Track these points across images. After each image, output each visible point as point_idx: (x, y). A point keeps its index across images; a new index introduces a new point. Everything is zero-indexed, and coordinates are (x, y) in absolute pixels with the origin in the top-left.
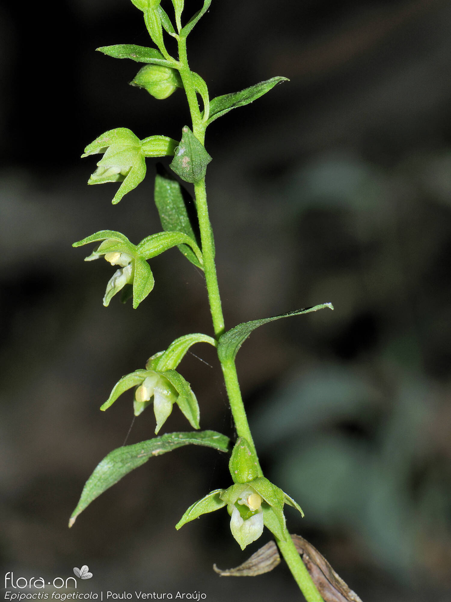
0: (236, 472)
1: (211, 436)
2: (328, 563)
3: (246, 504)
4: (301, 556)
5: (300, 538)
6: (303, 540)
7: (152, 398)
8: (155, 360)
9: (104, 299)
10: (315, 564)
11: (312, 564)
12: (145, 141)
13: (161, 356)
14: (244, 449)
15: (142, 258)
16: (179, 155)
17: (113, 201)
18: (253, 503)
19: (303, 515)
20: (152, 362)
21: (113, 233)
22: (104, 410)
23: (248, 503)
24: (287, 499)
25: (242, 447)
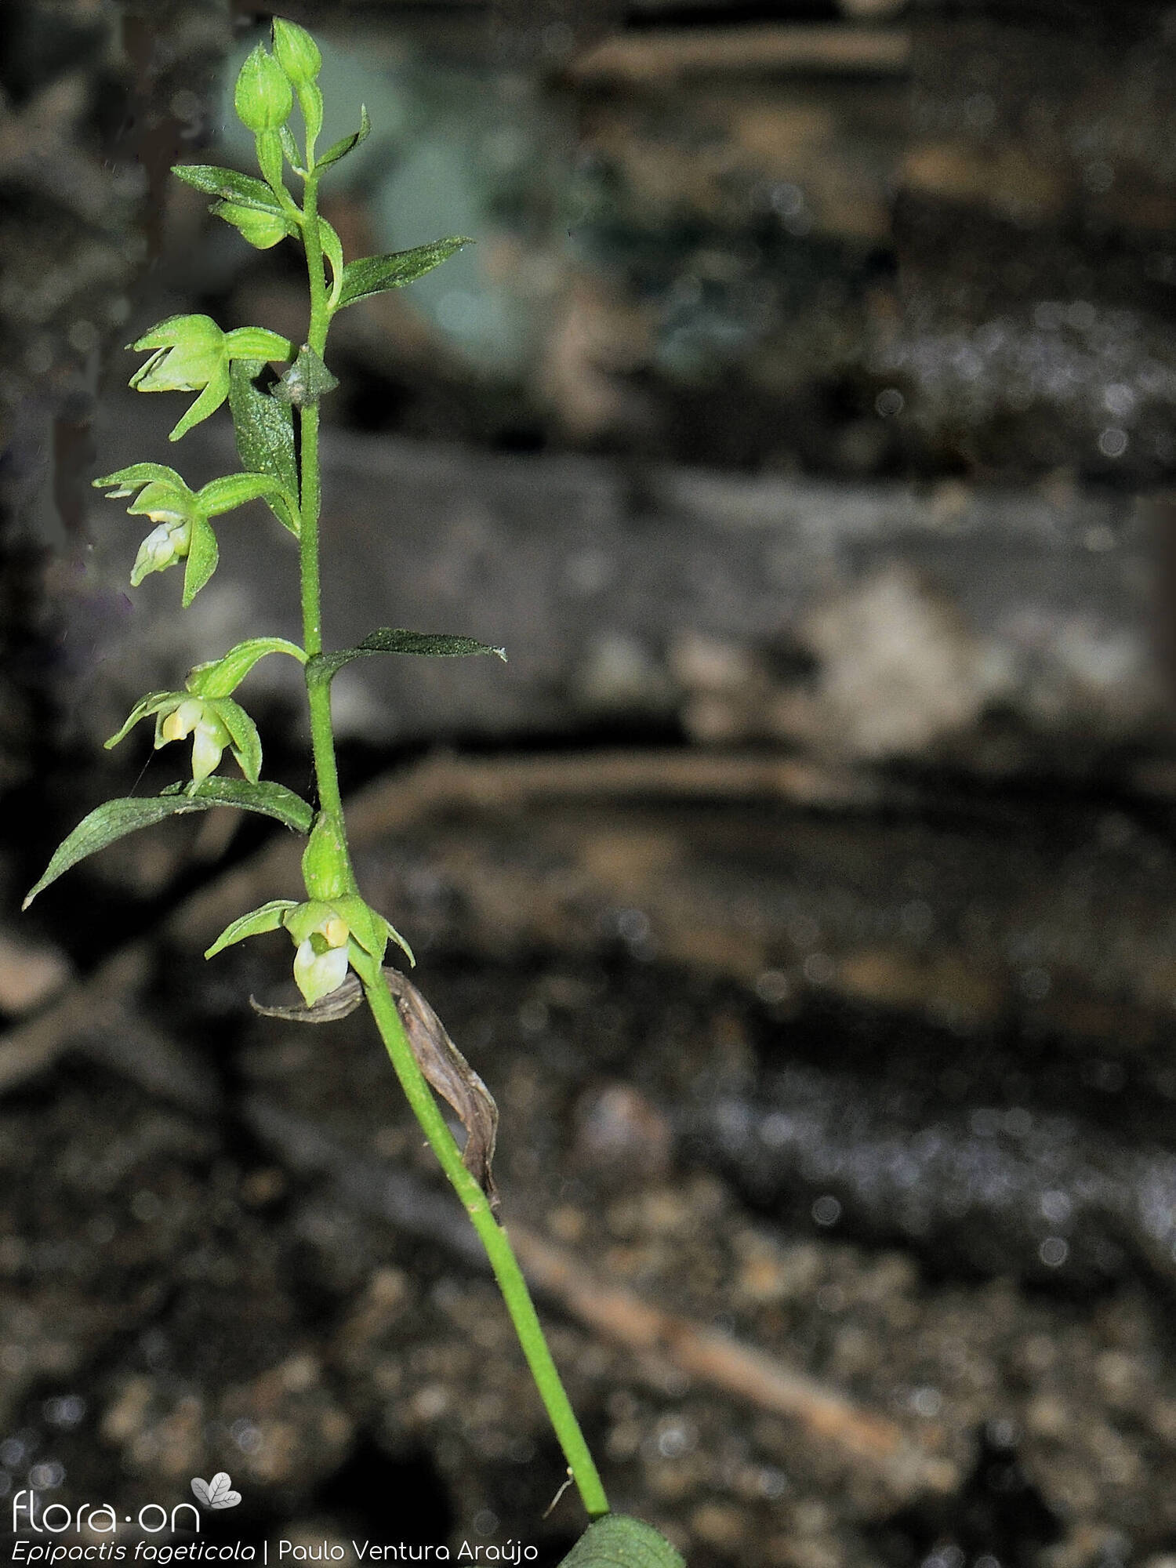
0: (313, 877)
1: (274, 796)
2: (441, 1024)
3: (325, 934)
4: (397, 999)
5: (399, 975)
6: (404, 979)
7: (191, 736)
8: (201, 673)
9: (133, 573)
10: (419, 1018)
11: (413, 1017)
12: (231, 334)
13: (213, 670)
14: (330, 836)
15: (201, 517)
16: (290, 382)
17: (171, 435)
18: (335, 933)
19: (413, 964)
20: (197, 676)
21: (161, 471)
22: (110, 748)
23: (327, 933)
24: (392, 934)
25: (327, 833)
